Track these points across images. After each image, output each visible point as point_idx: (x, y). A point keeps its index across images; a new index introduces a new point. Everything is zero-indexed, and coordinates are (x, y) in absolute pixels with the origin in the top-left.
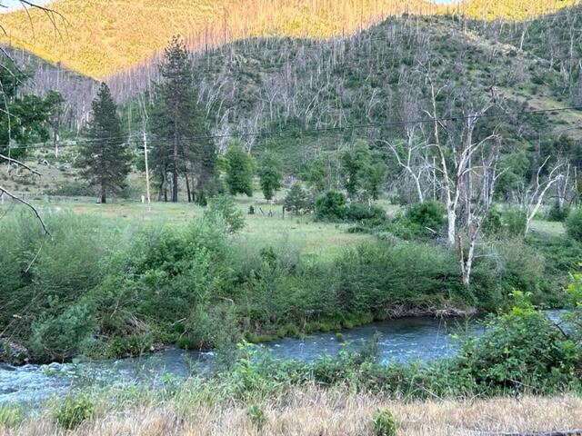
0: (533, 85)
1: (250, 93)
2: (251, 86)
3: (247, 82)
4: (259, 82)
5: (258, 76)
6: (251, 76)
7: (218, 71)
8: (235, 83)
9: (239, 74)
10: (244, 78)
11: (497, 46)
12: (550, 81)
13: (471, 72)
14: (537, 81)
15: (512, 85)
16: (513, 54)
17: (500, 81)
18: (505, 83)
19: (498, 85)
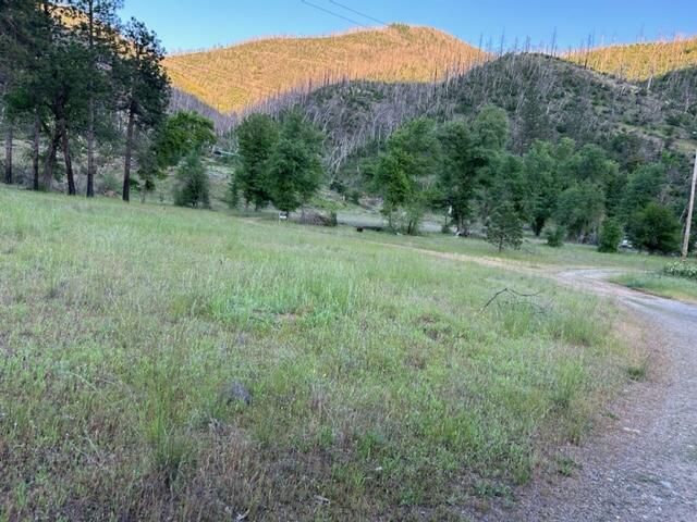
0: (667, 126)
1: (357, 119)
2: (360, 112)
3: (356, 109)
4: (368, 109)
5: (369, 105)
7: (330, 97)
8: (344, 109)
9: (351, 101)
10: (355, 105)
11: (624, 86)
12: (687, 123)
13: (597, 108)
14: (673, 122)
15: (643, 124)
16: (643, 94)
17: (630, 119)
18: (635, 123)
19: (628, 123)
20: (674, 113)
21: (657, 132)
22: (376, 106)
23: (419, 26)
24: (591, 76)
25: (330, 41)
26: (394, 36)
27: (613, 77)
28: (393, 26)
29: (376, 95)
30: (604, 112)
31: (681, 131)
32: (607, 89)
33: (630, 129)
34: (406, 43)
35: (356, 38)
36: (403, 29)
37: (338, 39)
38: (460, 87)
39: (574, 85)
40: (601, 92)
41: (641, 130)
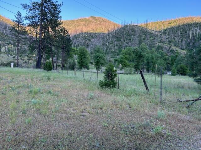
0: (168, 43)
1: (87, 43)
2: (88, 42)
3: (87, 41)
4: (90, 41)
5: (90, 39)
6: (88, 39)
7: (79, 38)
8: (84, 41)
9: (85, 38)
10: (86, 39)
11: (157, 33)
12: (173, 42)
13: (151, 39)
14: (170, 42)
15: (163, 42)
16: (161, 35)
17: (159, 41)
18: (161, 42)
19: (159, 42)
20: (170, 39)
21: (166, 44)
22: (92, 40)
23: (98, 17)
24: (148, 30)
25: (74, 21)
26: (91, 19)
27: (153, 31)
28: (91, 17)
29: (91, 37)
30: (153, 40)
31: (172, 44)
32: (152, 34)
33: (160, 44)
34: (95, 21)
35: (81, 20)
36: (94, 18)
37: (76, 21)
38: (115, 34)
39: (144, 33)
40: (151, 35)
41: (162, 44)
